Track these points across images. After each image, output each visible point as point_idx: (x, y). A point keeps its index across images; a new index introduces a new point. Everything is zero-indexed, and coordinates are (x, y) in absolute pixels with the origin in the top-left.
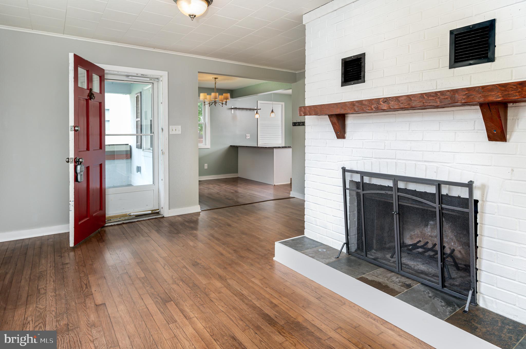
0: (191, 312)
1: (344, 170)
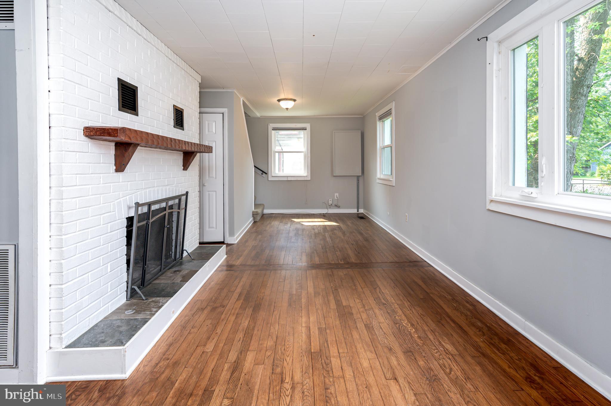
0: (302, 333)
1: (138, 205)
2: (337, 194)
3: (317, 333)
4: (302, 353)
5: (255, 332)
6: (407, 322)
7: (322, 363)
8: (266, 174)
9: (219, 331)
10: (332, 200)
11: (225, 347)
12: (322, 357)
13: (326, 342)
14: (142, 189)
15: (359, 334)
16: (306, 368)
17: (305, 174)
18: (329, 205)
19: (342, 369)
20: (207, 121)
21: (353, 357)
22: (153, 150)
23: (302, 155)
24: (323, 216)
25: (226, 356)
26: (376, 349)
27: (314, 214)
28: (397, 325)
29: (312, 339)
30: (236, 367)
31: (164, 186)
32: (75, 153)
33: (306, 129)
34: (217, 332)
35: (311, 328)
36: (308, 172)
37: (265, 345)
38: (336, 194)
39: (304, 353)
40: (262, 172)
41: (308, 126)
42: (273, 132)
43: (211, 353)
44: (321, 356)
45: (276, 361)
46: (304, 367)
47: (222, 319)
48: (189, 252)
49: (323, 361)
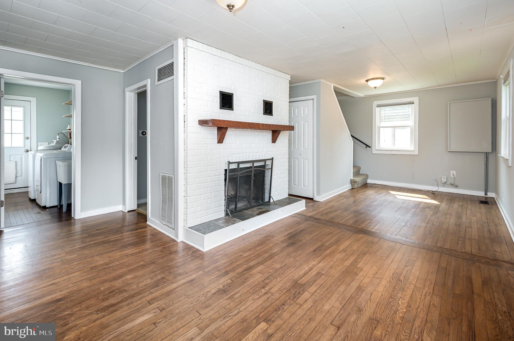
0: (304, 270)
1: (229, 163)
2: (455, 172)
3: (313, 275)
4: (290, 280)
5: (276, 257)
6: (407, 302)
7: (297, 291)
8: (370, 147)
9: (258, 249)
10: (446, 178)
11: (253, 257)
12: (301, 289)
13: (314, 282)
14: (236, 154)
15: (345, 289)
16: (284, 288)
17: (412, 149)
18: (443, 182)
19: (306, 301)
20: (303, 106)
21: (322, 299)
22: (245, 130)
23: (409, 129)
24: (432, 193)
25: (249, 262)
26: (347, 303)
27: (421, 190)
28: (391, 300)
29: (306, 276)
30: (250, 269)
31: (255, 153)
32: (193, 134)
33: (413, 103)
34: (257, 248)
35: (313, 269)
36: (415, 147)
37: (274, 266)
38: (452, 172)
39: (292, 280)
40: (366, 146)
41: (416, 100)
42: (378, 109)
43: (244, 257)
44: (300, 287)
45: (271, 277)
46: (283, 287)
47: (265, 243)
48: (274, 200)
49: (299, 291)
